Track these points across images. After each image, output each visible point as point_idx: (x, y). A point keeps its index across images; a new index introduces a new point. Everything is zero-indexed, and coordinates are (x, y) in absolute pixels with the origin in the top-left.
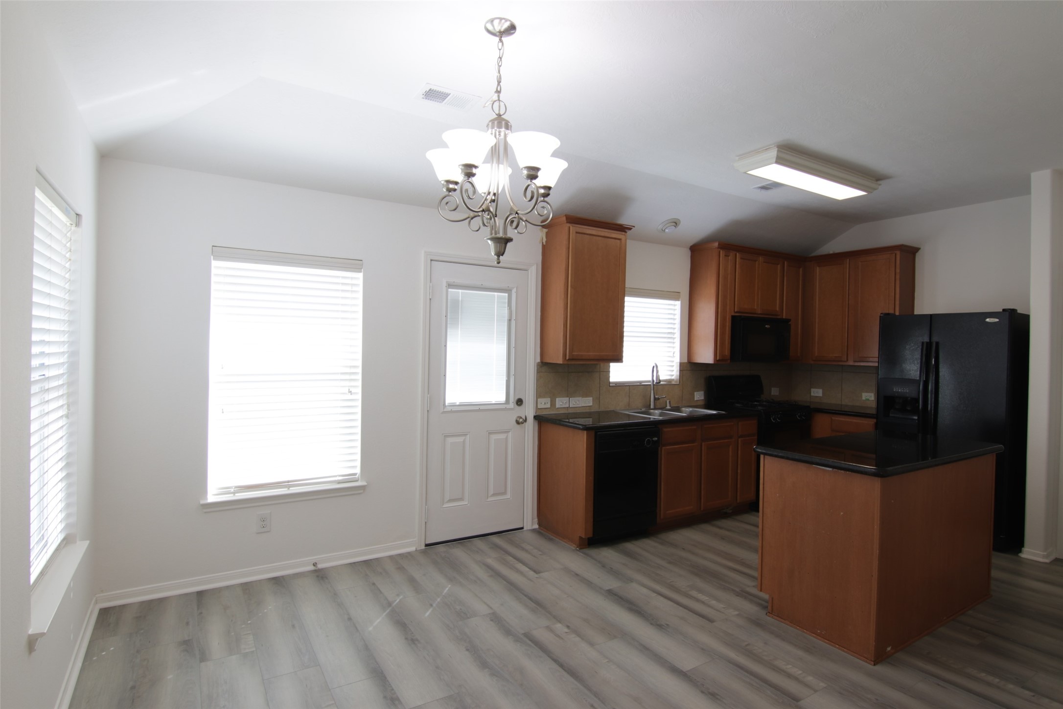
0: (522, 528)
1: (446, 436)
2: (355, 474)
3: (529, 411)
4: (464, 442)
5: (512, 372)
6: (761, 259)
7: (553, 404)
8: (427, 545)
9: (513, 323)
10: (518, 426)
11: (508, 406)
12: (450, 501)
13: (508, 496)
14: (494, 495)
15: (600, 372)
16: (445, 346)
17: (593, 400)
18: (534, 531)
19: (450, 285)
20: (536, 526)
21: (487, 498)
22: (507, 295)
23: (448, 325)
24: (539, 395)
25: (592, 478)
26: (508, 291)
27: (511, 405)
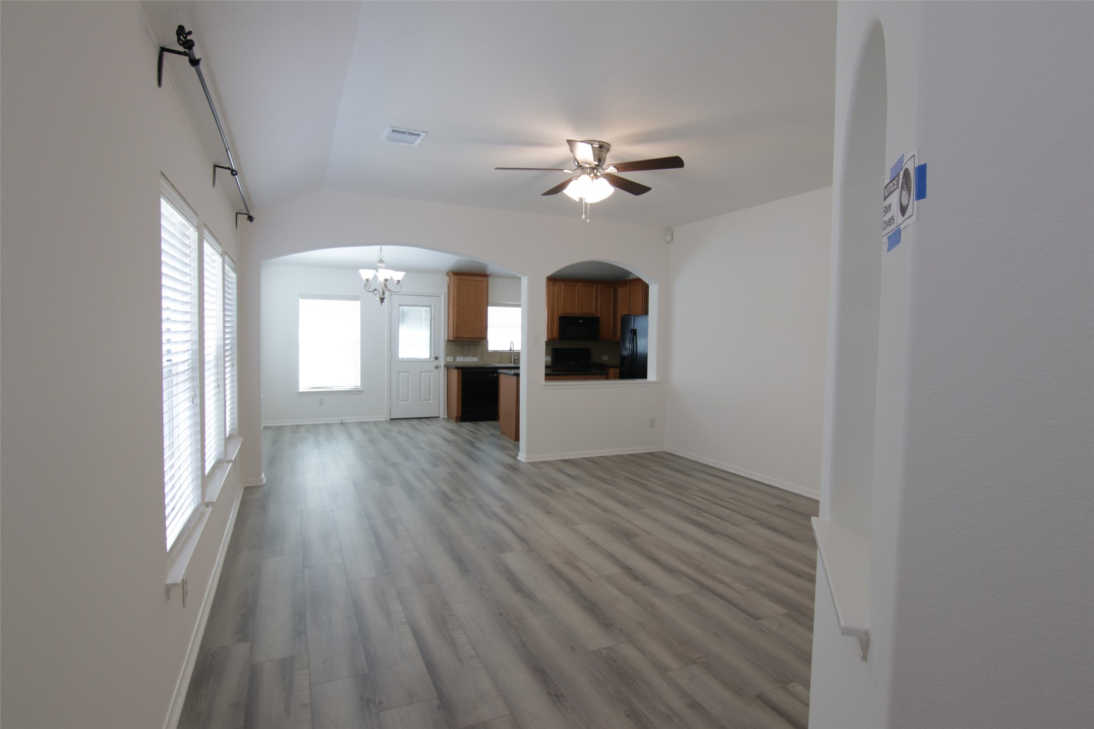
0: (439, 417)
1: (399, 372)
2: (358, 386)
3: (442, 363)
4: (408, 375)
5: (433, 344)
7: (455, 360)
8: (391, 419)
9: (433, 321)
10: (436, 369)
11: (430, 360)
12: (402, 401)
13: (431, 401)
14: (424, 400)
15: (482, 345)
16: (398, 332)
17: (478, 359)
18: (444, 418)
19: (400, 305)
20: (446, 417)
21: (420, 401)
22: (429, 308)
23: (400, 321)
24: (447, 355)
25: (461, 390)
26: (430, 306)
27: (432, 360)
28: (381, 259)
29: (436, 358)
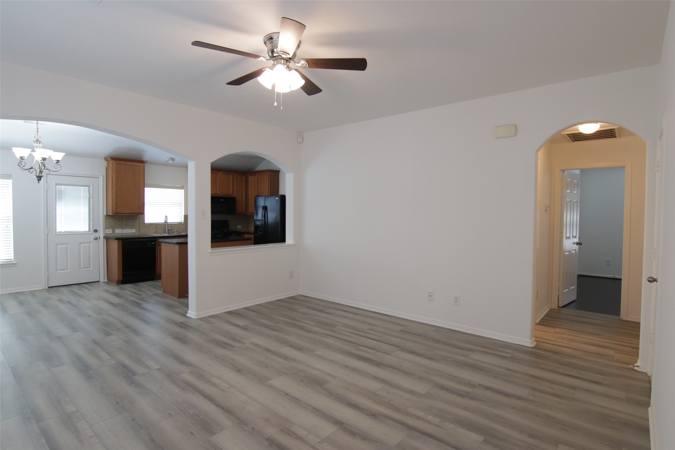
0: (99, 281)
1: (57, 244)
2: (12, 259)
3: (101, 234)
4: (67, 247)
5: (91, 218)
6: (221, 173)
7: (114, 231)
8: (49, 287)
9: (91, 199)
10: (95, 241)
11: (89, 233)
12: (60, 270)
13: (91, 268)
14: (83, 268)
15: (139, 219)
16: (56, 208)
17: (136, 230)
18: (105, 282)
19: (57, 184)
20: (106, 280)
21: (80, 269)
22: (88, 188)
23: (57, 200)
24: (106, 228)
25: (121, 258)
26: (89, 186)
27: (91, 232)
28: (38, 139)
29: (96, 231)
